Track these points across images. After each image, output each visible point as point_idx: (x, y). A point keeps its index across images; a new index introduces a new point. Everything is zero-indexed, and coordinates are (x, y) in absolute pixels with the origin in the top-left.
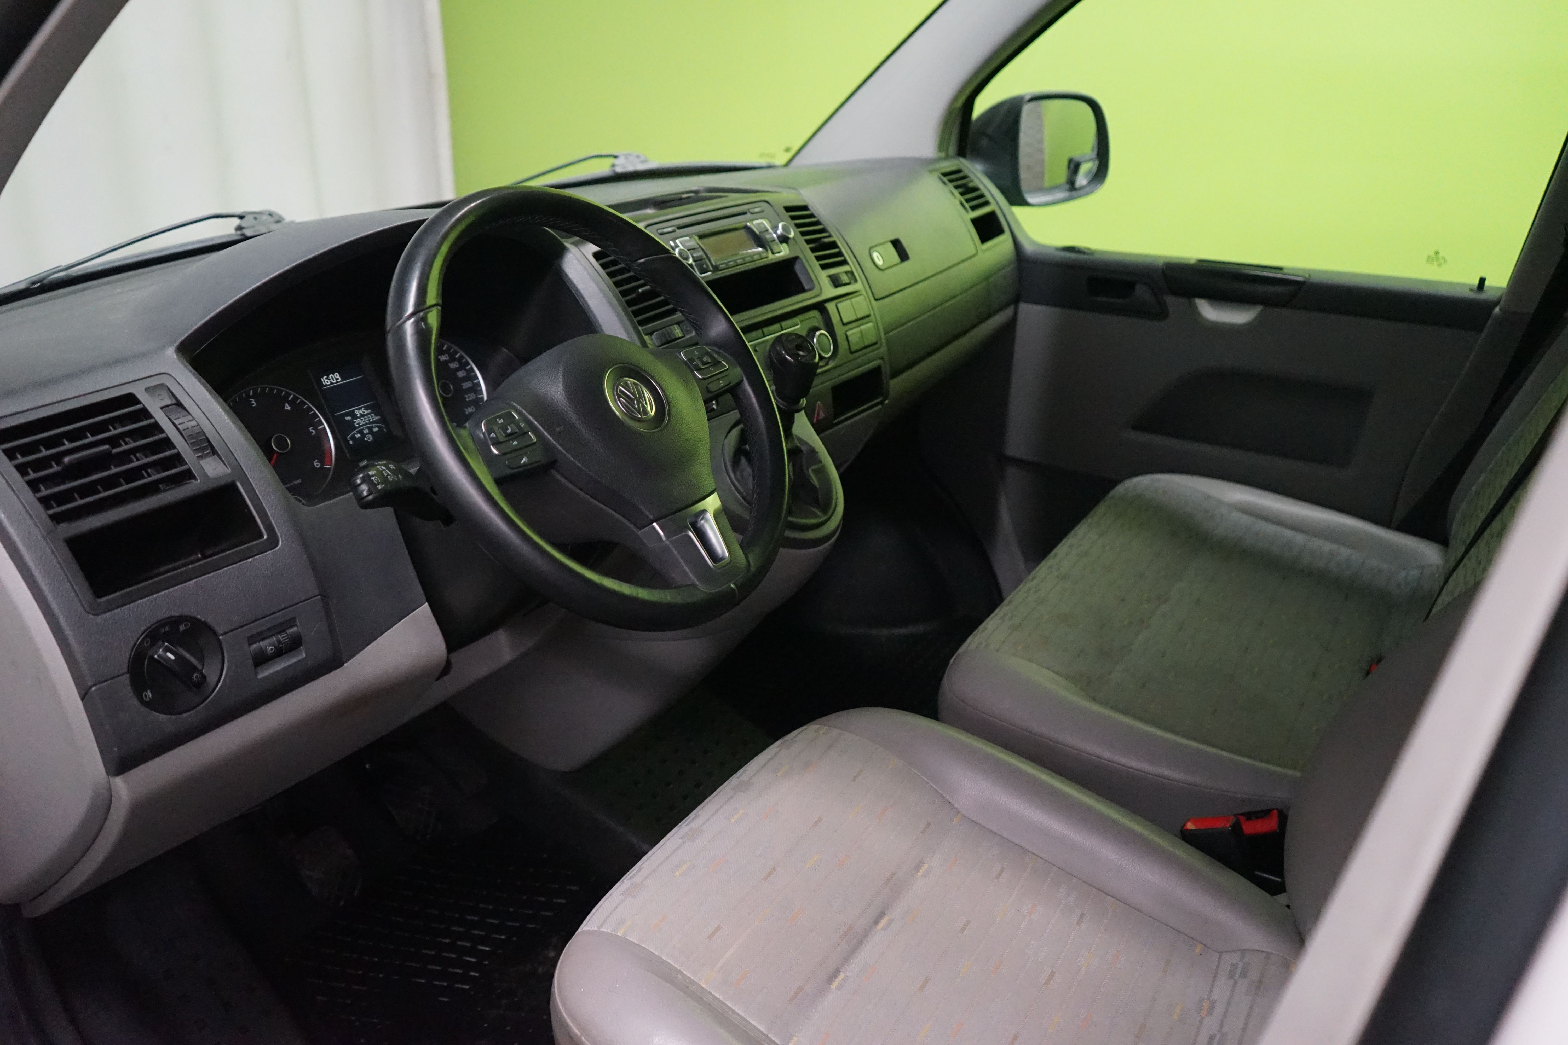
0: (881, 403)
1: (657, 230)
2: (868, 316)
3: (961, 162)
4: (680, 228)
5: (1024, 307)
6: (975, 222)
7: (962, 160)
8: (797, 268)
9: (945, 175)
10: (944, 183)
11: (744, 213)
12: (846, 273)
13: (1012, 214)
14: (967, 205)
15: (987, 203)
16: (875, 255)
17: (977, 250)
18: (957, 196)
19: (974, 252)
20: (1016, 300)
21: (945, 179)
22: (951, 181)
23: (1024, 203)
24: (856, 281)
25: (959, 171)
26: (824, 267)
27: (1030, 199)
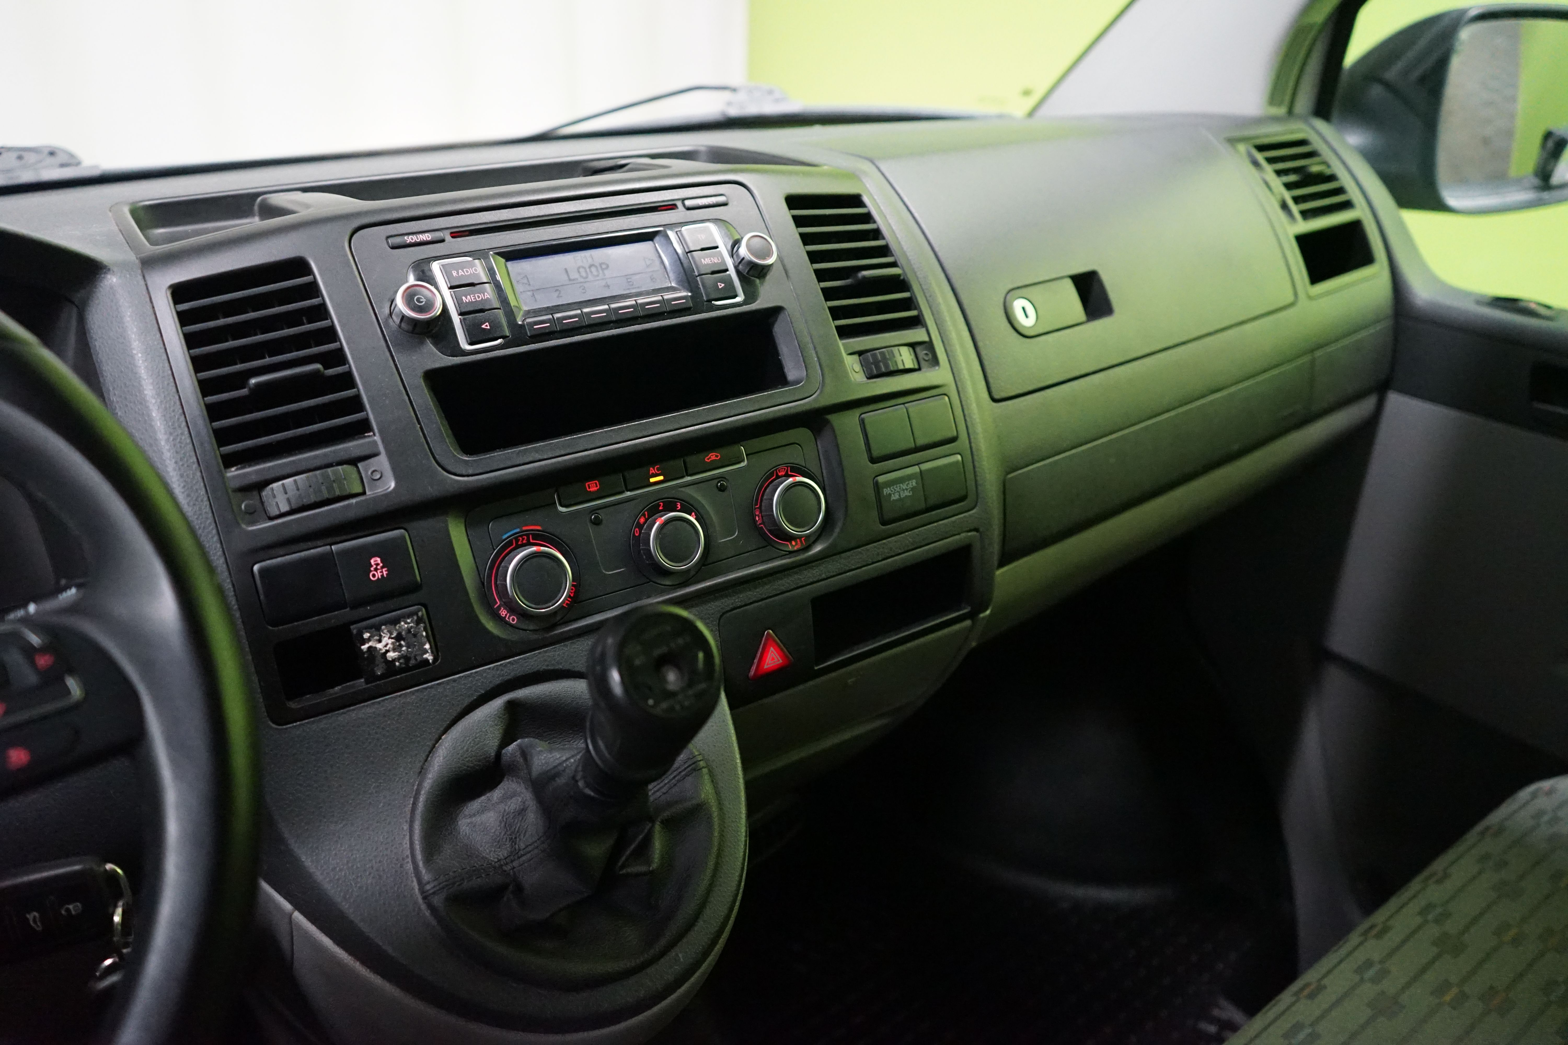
0: (972, 615)
1: (388, 237)
2: (953, 440)
3: (1313, 128)
4: (457, 234)
5: (1395, 401)
6: (1304, 241)
7: (1320, 124)
8: (779, 329)
9: (1261, 148)
10: (1256, 164)
11: (670, 206)
12: (913, 345)
13: (1402, 226)
14: (1295, 209)
15: (1347, 205)
16: (1018, 305)
17: (1296, 294)
18: (1275, 190)
19: (1290, 298)
20: (1382, 388)
21: (1260, 157)
22: (1270, 160)
23: (1437, 205)
24: (935, 361)
25: (1302, 143)
26: (844, 332)
27: (1451, 200)
